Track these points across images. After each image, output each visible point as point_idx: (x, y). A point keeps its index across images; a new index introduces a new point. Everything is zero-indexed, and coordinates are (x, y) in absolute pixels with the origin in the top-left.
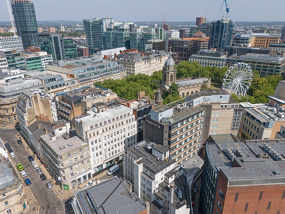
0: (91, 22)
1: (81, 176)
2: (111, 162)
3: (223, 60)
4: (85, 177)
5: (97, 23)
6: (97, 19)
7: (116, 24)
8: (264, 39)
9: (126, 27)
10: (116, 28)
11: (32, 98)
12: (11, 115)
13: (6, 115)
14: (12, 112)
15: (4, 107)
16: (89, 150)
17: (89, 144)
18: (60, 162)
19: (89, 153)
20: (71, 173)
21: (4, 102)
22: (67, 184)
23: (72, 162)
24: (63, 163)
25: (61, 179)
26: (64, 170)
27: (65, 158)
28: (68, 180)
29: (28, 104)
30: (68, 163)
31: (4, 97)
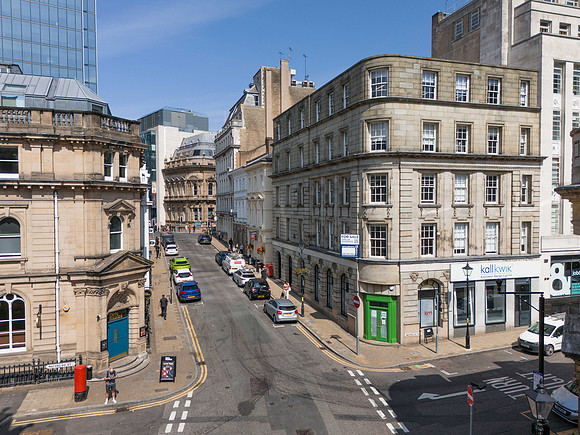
11: (265, 74)
12: (203, 201)
13: (190, 199)
14: (207, 193)
15: (191, 175)
16: (538, 110)
17: (539, 72)
18: (372, 113)
19: (534, 133)
20: (422, 221)
21: (195, 161)
22: (391, 288)
23: (437, 142)
24: (387, 114)
25: (360, 248)
26: (384, 177)
27: (402, 91)
28: (404, 258)
29: (251, 96)
30: (417, 134)
31: (197, 153)
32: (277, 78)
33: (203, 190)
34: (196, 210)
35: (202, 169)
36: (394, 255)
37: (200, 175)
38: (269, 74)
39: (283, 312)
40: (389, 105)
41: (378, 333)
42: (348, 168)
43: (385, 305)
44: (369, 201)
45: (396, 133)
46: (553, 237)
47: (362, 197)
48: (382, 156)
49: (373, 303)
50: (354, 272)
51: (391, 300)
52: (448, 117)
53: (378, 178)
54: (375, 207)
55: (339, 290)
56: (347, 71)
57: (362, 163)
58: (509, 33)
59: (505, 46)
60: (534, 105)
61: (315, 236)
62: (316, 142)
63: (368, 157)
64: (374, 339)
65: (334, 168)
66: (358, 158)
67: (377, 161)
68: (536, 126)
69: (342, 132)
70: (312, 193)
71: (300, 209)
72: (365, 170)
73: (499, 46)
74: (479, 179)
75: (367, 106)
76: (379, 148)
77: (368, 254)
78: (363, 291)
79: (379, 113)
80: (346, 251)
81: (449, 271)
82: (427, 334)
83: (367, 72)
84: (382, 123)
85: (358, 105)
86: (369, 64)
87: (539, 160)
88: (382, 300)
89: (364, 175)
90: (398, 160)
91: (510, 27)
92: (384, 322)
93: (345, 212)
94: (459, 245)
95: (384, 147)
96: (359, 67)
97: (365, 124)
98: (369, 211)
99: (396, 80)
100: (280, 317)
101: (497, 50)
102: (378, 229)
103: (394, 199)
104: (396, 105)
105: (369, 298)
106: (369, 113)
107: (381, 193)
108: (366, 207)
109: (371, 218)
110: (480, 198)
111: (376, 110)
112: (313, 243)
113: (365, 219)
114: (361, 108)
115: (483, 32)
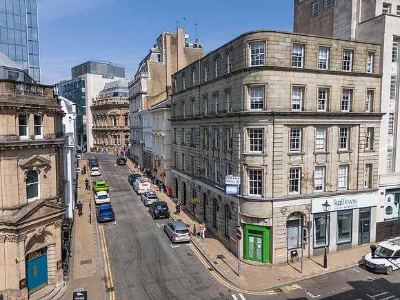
11: (165, 38)
12: (121, 130)
13: (111, 129)
14: (123, 125)
15: (111, 111)
16: (380, 76)
17: (382, 45)
18: (252, 79)
19: (376, 95)
20: (290, 166)
21: (114, 101)
22: (266, 220)
23: (303, 102)
24: (264, 80)
25: (241, 188)
26: (261, 131)
27: (276, 61)
28: (276, 196)
29: (155, 54)
30: (287, 96)
31: (116, 94)
32: (175, 41)
33: (121, 122)
34: (115, 137)
35: (119, 107)
36: (268, 194)
37: (118, 111)
38: (168, 38)
39: (179, 234)
40: (265, 73)
41: (255, 255)
42: (231, 122)
43: (261, 233)
44: (248, 151)
45: (271, 96)
46: (388, 175)
47: (243, 147)
48: (260, 115)
49: (250, 231)
50: (236, 206)
51: (266, 230)
52: (312, 82)
53: (256, 131)
54: (253, 156)
55: (223, 216)
56: (231, 42)
57: (243, 119)
58: (358, 13)
59: (354, 23)
60: (377, 72)
61: (204, 171)
62: (205, 97)
63: (248, 115)
64: (251, 259)
65: (220, 120)
66: (240, 115)
67: (256, 118)
68: (378, 89)
69: (227, 92)
70: (202, 137)
71: (192, 148)
72: (245, 125)
73: (349, 23)
74: (335, 132)
75: (248, 72)
76: (256, 107)
77: (247, 193)
78: (243, 222)
79: (258, 78)
80: (230, 190)
81: (311, 205)
82: (293, 255)
83: (248, 45)
84: (260, 88)
85: (240, 71)
86: (249, 38)
87: (380, 116)
88: (258, 229)
89: (245, 129)
90: (272, 117)
91: (358, 8)
92: (259, 246)
93: (228, 156)
94: (318, 183)
95: (261, 107)
96: (241, 39)
97: (246, 87)
98: (248, 158)
99: (272, 51)
100: (177, 239)
101: (348, 27)
102: (255, 172)
103: (269, 149)
104: (271, 72)
105: (247, 227)
106: (249, 79)
107: (258, 144)
108: (246, 155)
109: (250, 164)
110: (334, 146)
111: (255, 76)
112: (203, 176)
113: (245, 165)
114: (243, 74)
115: (336, 11)
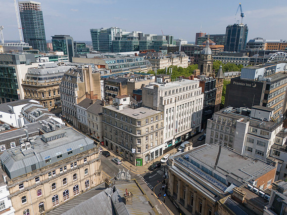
0: (99, 31)
1: (154, 150)
2: (179, 138)
3: (247, 59)
4: (157, 152)
5: (105, 33)
6: (105, 29)
7: (124, 33)
8: (276, 45)
9: (135, 35)
10: (124, 37)
11: (84, 71)
12: (47, 99)
13: (41, 99)
14: (48, 96)
15: (40, 89)
17: (164, 112)
19: (163, 123)
20: (146, 145)
22: (141, 157)
25: (136, 151)
27: (143, 124)
28: (143, 152)
29: (79, 78)
35: (45, 87)
37: (45, 90)
43: (140, 160)
45: (142, 132)
46: (166, 139)
47: (136, 143)
50: (135, 155)
53: (139, 139)
58: (159, 101)
59: (158, 104)
60: (163, 118)
64: (138, 166)
74: (155, 134)
79: (139, 129)
80: (133, 152)
81: (150, 151)
85: (135, 127)
86: (137, 120)
87: (164, 128)
89: (136, 139)
90: (142, 137)
92: (140, 163)
95: (140, 134)
97: (136, 130)
98: (137, 145)
102: (139, 148)
105: (137, 159)
110: (155, 137)
